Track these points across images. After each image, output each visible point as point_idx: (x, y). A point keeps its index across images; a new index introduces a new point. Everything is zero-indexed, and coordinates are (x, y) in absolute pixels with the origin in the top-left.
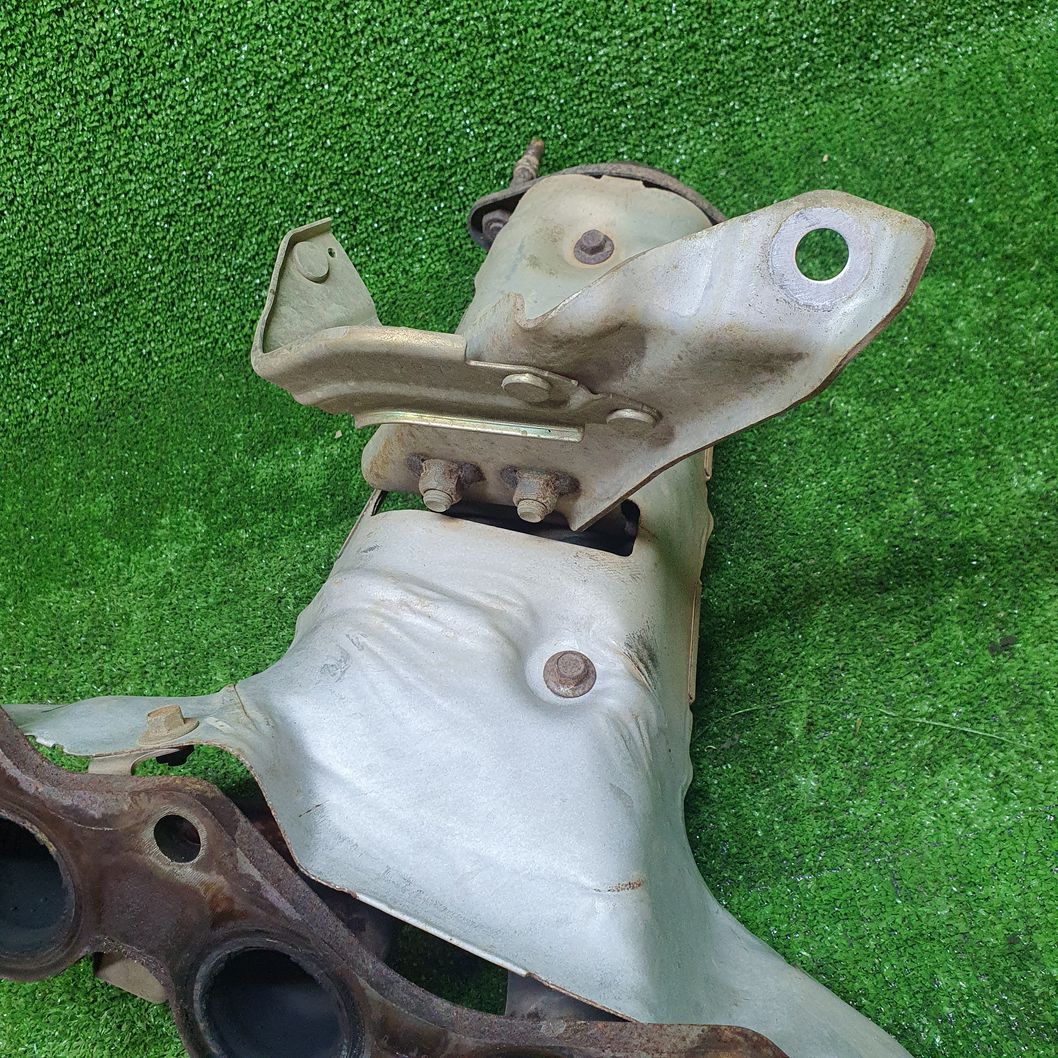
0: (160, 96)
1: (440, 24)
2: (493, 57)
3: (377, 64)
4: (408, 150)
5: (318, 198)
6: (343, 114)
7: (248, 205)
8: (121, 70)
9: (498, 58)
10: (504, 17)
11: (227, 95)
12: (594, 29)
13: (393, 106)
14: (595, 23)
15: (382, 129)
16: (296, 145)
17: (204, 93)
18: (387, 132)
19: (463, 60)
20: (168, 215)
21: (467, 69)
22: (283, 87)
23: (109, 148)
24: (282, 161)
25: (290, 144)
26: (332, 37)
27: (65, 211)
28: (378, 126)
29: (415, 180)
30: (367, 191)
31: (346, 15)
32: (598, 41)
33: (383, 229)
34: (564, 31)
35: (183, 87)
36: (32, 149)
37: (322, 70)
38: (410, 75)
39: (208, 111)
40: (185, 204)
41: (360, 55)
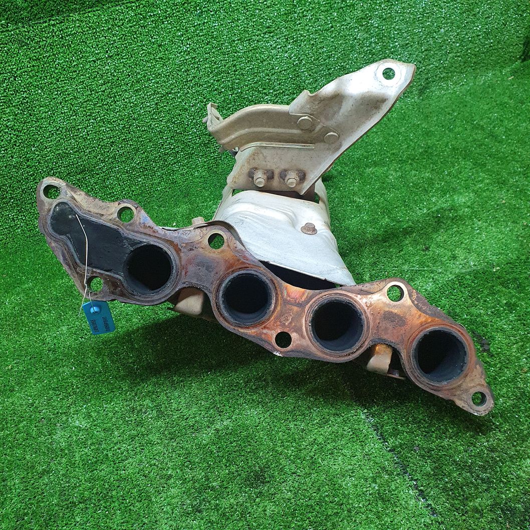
0: (120, 95)
1: (216, 81)
2: (232, 95)
3: (194, 93)
4: (199, 127)
5: (166, 142)
6: (180, 110)
7: (142, 141)
8: (110, 84)
9: (233, 95)
10: (237, 81)
11: (143, 97)
12: (264, 89)
13: (197, 109)
14: (265, 87)
15: (192, 117)
16: (163, 119)
17: (136, 96)
18: (194, 119)
19: (222, 96)
20: (113, 142)
21: (223, 98)
22: (162, 97)
23: (98, 112)
24: (156, 125)
25: (161, 119)
26: (182, 81)
27: (76, 135)
28: (191, 116)
29: (200, 139)
30: (184, 141)
31: (188, 74)
32: (265, 93)
33: (186, 157)
34: (255, 89)
35: (129, 92)
36: (71, 110)
37: (176, 93)
38: (205, 98)
39: (136, 102)
40: (119, 138)
41: (189, 89)
